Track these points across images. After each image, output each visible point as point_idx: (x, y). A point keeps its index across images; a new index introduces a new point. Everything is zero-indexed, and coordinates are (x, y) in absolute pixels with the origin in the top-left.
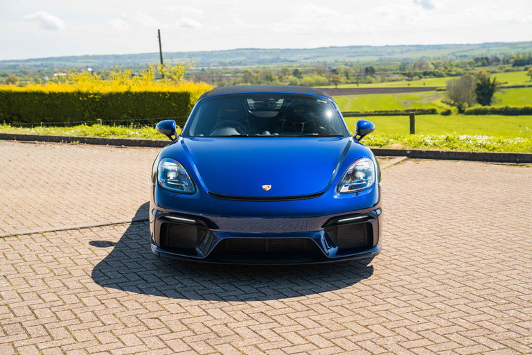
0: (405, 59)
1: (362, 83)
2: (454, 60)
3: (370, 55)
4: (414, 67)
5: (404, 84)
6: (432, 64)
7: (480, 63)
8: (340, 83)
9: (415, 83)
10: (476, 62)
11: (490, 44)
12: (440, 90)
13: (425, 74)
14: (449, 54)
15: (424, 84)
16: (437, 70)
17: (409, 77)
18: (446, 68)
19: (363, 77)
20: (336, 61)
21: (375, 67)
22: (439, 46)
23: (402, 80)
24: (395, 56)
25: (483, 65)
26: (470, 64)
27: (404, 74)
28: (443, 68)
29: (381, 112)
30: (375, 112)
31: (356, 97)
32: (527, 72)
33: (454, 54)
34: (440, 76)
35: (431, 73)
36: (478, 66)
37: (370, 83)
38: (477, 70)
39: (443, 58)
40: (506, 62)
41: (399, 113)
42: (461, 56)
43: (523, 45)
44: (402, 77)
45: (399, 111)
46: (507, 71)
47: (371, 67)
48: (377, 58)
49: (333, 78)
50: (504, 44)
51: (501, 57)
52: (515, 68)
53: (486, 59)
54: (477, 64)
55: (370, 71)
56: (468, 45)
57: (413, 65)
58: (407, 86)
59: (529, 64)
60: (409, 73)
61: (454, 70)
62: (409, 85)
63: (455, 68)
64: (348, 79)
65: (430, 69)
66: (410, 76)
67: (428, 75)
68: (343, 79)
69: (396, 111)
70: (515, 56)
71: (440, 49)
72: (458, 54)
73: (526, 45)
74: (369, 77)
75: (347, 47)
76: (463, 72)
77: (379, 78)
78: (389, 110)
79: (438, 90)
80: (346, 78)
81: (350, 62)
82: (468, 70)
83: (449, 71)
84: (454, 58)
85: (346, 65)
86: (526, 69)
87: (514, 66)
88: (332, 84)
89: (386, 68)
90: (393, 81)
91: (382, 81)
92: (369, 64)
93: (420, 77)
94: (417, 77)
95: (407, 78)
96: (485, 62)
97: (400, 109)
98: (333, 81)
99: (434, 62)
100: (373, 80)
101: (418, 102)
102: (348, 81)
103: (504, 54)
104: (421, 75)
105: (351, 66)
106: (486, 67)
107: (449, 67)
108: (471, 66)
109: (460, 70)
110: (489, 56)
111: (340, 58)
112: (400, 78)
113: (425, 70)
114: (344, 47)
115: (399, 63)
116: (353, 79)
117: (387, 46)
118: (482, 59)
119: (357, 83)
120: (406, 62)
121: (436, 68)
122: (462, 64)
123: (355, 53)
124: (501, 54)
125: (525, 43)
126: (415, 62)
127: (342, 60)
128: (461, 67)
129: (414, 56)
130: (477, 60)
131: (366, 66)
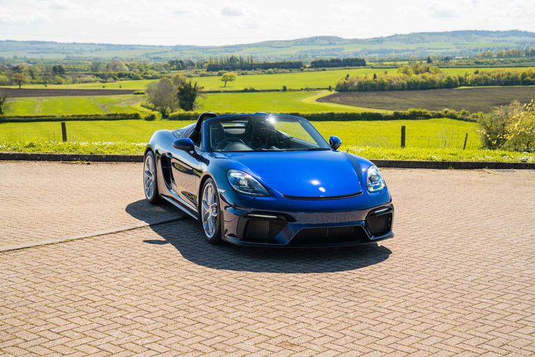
0: (96, 59)
1: (50, 83)
2: (148, 62)
3: (55, 53)
4: (107, 67)
5: (98, 86)
6: (127, 65)
7: (175, 67)
8: (25, 83)
9: (110, 86)
10: (171, 66)
11: (182, 47)
12: (138, 94)
13: (120, 75)
14: (142, 56)
15: (120, 87)
16: (132, 72)
17: (102, 78)
18: (141, 70)
19: (51, 77)
20: (15, 58)
21: (64, 66)
22: (130, 46)
23: (95, 81)
24: (84, 55)
25: (179, 69)
26: (165, 66)
27: (97, 75)
28: (138, 70)
29: (80, 116)
30: (73, 116)
31: (46, 100)
32: (221, 77)
33: (147, 55)
34: (136, 78)
35: (126, 75)
36: (173, 70)
37: (59, 83)
38: (174, 74)
39: (137, 59)
40: (200, 66)
41: (100, 117)
42: (155, 58)
43: (214, 50)
44: (96, 78)
45: (100, 115)
46: (202, 76)
47: (60, 67)
48: (64, 56)
49: (15, 76)
50: (196, 48)
51: (195, 61)
52: (209, 73)
53: (181, 62)
54: (172, 68)
55: (58, 70)
56: (161, 46)
57: (106, 65)
58: (101, 88)
59: (221, 69)
60: (103, 74)
61: (150, 73)
62: (104, 87)
63: (150, 71)
64: (33, 78)
65: (124, 70)
66: (104, 78)
67: (123, 77)
68: (28, 78)
69: (97, 115)
70: (208, 61)
71: (132, 49)
72: (152, 56)
73: (217, 50)
74: (57, 77)
75: (27, 42)
76: (159, 75)
77: (70, 79)
78: (89, 114)
79: (135, 94)
80: (30, 77)
81: (33, 59)
82: (164, 73)
83: (145, 74)
84: (148, 60)
85: (29, 62)
86: (220, 75)
87: (208, 70)
88: (14, 83)
89: (76, 67)
90: (86, 82)
91: (74, 83)
92: (56, 62)
93: (115, 79)
94: (112, 79)
95: (100, 79)
96: (181, 65)
97: (101, 114)
98: (16, 81)
99: (129, 63)
100: (63, 80)
101: (116, 105)
102: (34, 81)
103: (197, 58)
104: (116, 77)
105: (35, 63)
106: (181, 71)
107: (144, 70)
108: (166, 70)
109: (156, 73)
110: (183, 60)
111: (21, 54)
112: (93, 79)
113: (119, 72)
114: (23, 42)
115: (90, 63)
116: (39, 79)
117: (74, 43)
118: (177, 62)
119: (45, 83)
120: (97, 62)
121: (130, 70)
122: (157, 66)
123: (39, 49)
124: (194, 58)
125: (216, 48)
126: (107, 62)
127: (23, 57)
128: (157, 70)
129: (106, 56)
130: (172, 63)
131: (54, 65)
